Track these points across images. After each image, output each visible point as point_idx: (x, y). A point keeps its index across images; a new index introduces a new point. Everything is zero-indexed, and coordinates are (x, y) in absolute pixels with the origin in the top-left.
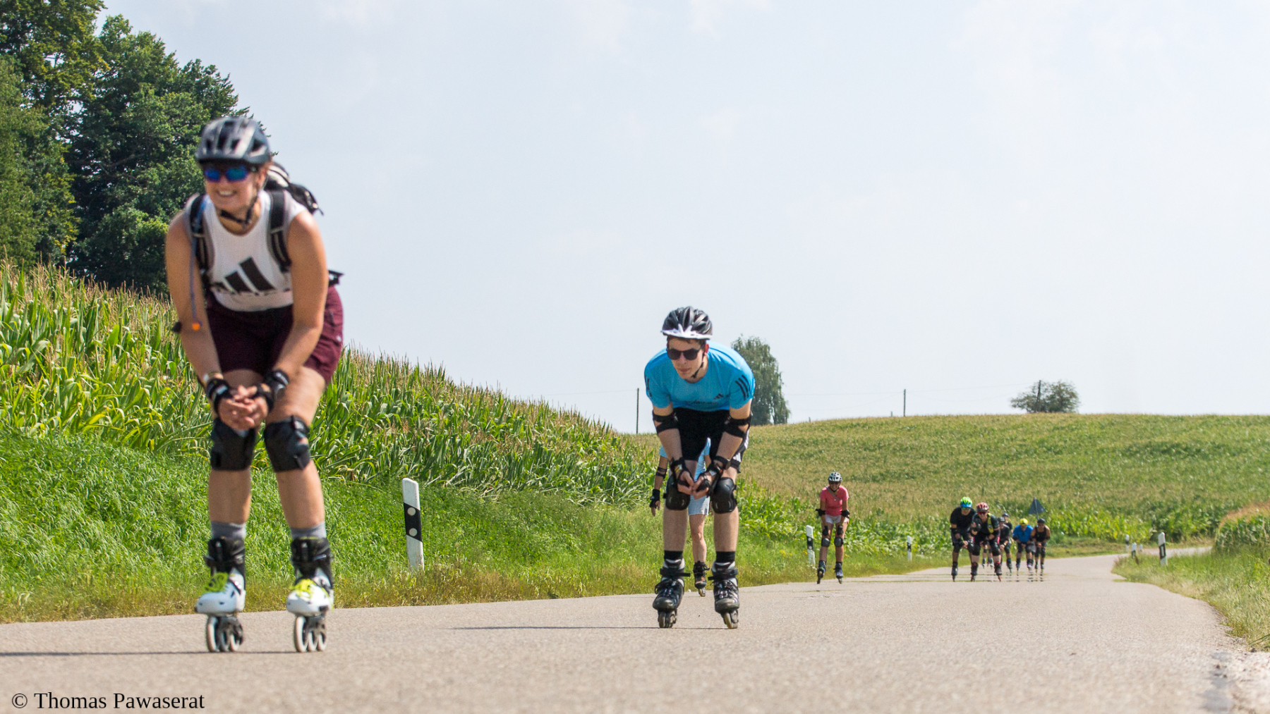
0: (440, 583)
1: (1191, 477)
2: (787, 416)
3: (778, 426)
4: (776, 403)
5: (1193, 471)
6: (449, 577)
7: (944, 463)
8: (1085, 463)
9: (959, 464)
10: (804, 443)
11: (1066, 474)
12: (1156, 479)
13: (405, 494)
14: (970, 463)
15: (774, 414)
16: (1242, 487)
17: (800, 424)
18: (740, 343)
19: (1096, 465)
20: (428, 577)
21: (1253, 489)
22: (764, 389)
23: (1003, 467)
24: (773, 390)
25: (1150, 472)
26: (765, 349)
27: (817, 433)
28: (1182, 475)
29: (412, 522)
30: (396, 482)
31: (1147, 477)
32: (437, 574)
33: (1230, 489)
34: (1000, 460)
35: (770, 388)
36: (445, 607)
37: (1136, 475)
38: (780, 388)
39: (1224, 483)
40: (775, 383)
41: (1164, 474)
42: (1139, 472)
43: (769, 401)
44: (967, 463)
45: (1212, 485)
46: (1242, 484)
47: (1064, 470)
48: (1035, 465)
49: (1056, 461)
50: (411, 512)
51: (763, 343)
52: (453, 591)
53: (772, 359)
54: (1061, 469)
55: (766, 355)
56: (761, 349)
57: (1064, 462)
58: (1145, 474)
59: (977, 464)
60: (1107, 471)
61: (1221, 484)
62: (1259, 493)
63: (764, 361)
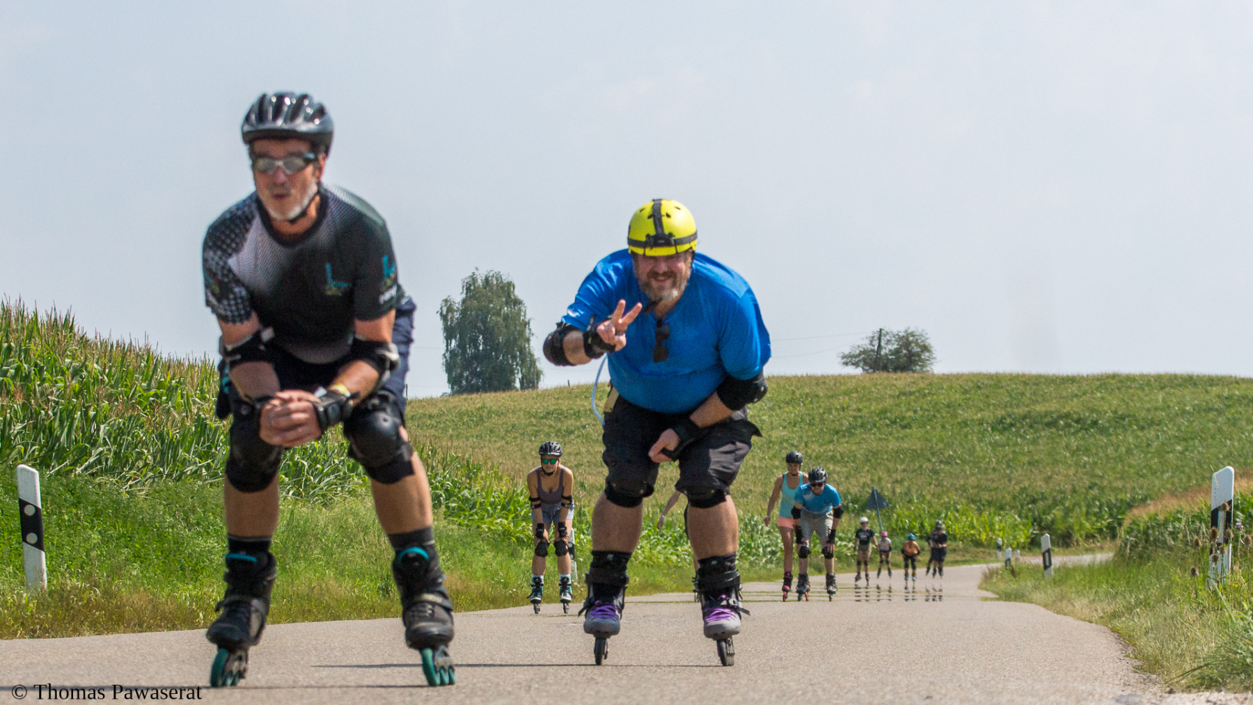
0: (69, 608)
1: (1086, 459)
2: (538, 378)
3: (526, 392)
4: (523, 360)
5: (1087, 451)
6: (81, 599)
8: (941, 440)
10: (560, 415)
12: (1038, 462)
13: (20, 488)
14: (787, 441)
15: (520, 376)
17: (555, 389)
18: (474, 279)
20: (52, 598)
22: (508, 341)
23: (831, 447)
24: (519, 343)
25: (1029, 452)
26: (509, 288)
27: (579, 402)
28: (1073, 455)
29: (31, 524)
30: (8, 471)
32: (65, 595)
34: (827, 437)
35: (515, 340)
36: (77, 639)
37: (1011, 456)
38: (528, 340)
40: (522, 333)
42: (1015, 452)
43: (514, 357)
48: (874, 444)
49: (902, 439)
50: (29, 511)
51: (505, 279)
52: (86, 618)
53: (517, 302)
55: (509, 296)
56: (502, 288)
58: (1023, 454)
63: (507, 303)
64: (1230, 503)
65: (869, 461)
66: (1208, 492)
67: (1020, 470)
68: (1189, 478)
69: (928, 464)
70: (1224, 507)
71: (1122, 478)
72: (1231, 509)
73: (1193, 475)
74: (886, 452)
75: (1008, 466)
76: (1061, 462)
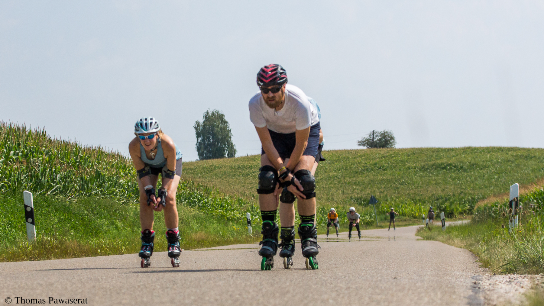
0: (45, 248)
1: (458, 182)
3: (230, 159)
4: (228, 146)
5: (459, 179)
6: (50, 245)
7: (322, 177)
8: (399, 175)
9: (330, 177)
11: (388, 181)
12: (439, 183)
14: (336, 177)
15: (227, 152)
16: (486, 187)
19: (405, 176)
21: (492, 188)
22: (222, 138)
23: (354, 179)
24: (227, 139)
25: (435, 179)
28: (453, 180)
31: (434, 182)
32: (44, 243)
33: (480, 188)
34: (352, 175)
35: (225, 137)
37: (428, 181)
38: (230, 137)
39: (476, 185)
40: (228, 135)
41: (443, 180)
42: (429, 179)
44: (334, 177)
45: (469, 186)
46: (486, 185)
47: (388, 179)
48: (372, 177)
49: (383, 175)
50: (29, 210)
54: (386, 179)
57: (388, 175)
58: (433, 180)
59: (340, 177)
60: (412, 179)
61: (475, 186)
62: (495, 190)
64: (517, 198)
65: (370, 184)
66: (508, 195)
67: (431, 187)
68: (501, 189)
69: (394, 185)
70: (514, 200)
71: (473, 190)
72: (517, 200)
73: (502, 188)
74: (377, 181)
75: (427, 185)
76: (448, 183)
